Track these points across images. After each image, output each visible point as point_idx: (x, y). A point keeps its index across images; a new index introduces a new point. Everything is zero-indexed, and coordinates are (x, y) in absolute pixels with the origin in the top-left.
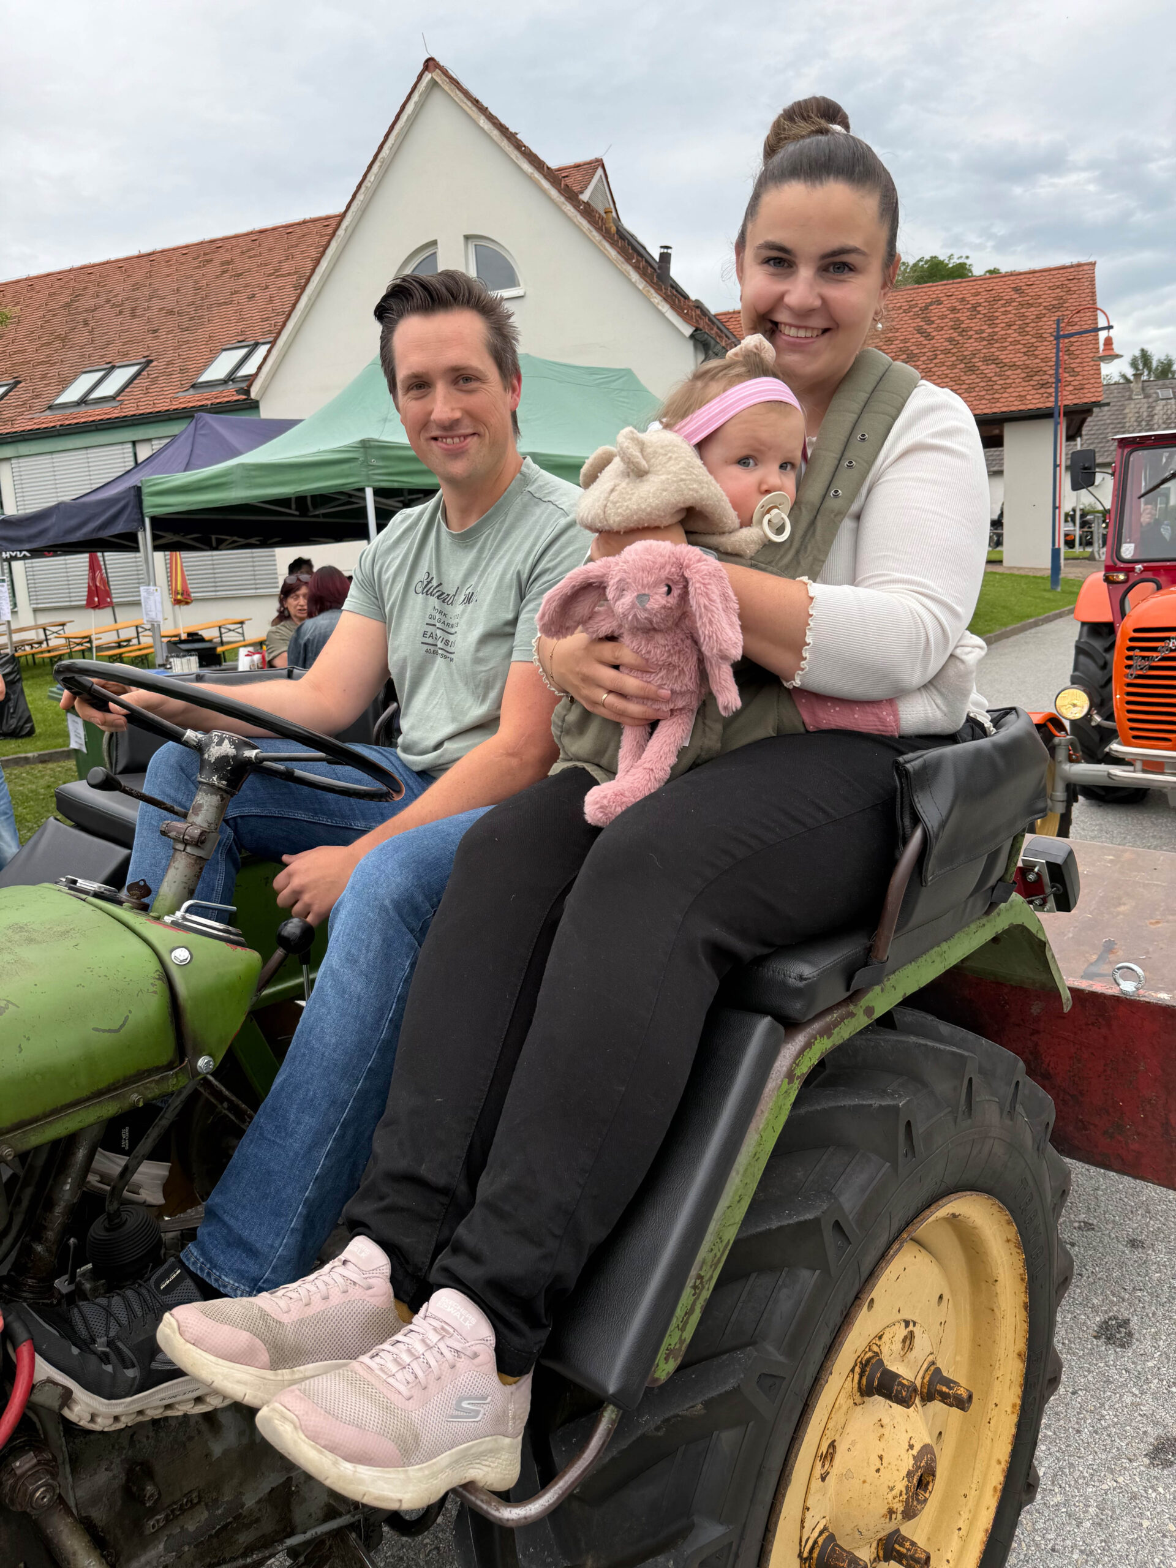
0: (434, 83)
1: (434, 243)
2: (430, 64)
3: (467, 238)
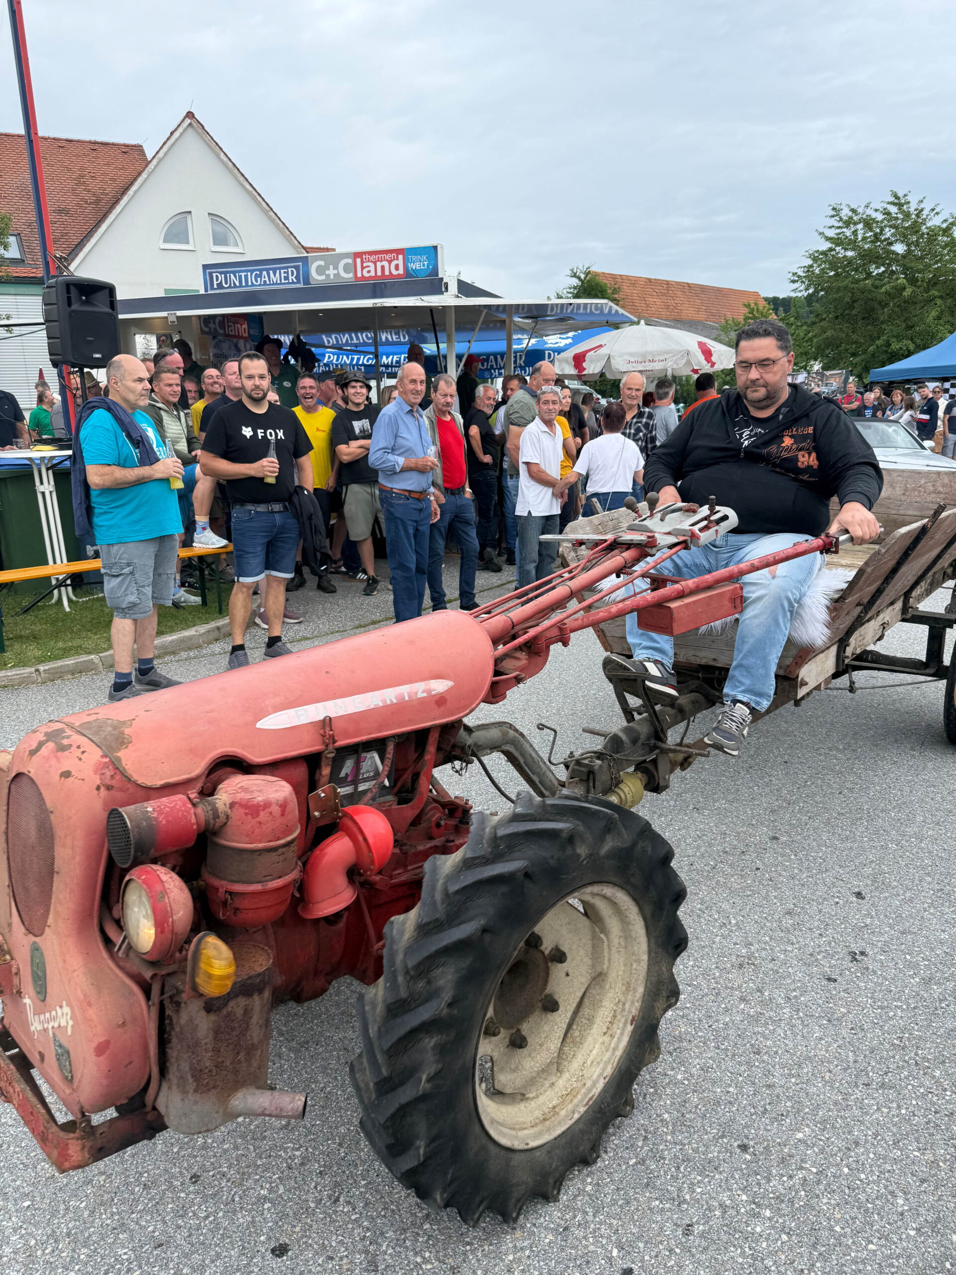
0: (190, 124)
1: (190, 212)
2: (190, 115)
3: (209, 214)
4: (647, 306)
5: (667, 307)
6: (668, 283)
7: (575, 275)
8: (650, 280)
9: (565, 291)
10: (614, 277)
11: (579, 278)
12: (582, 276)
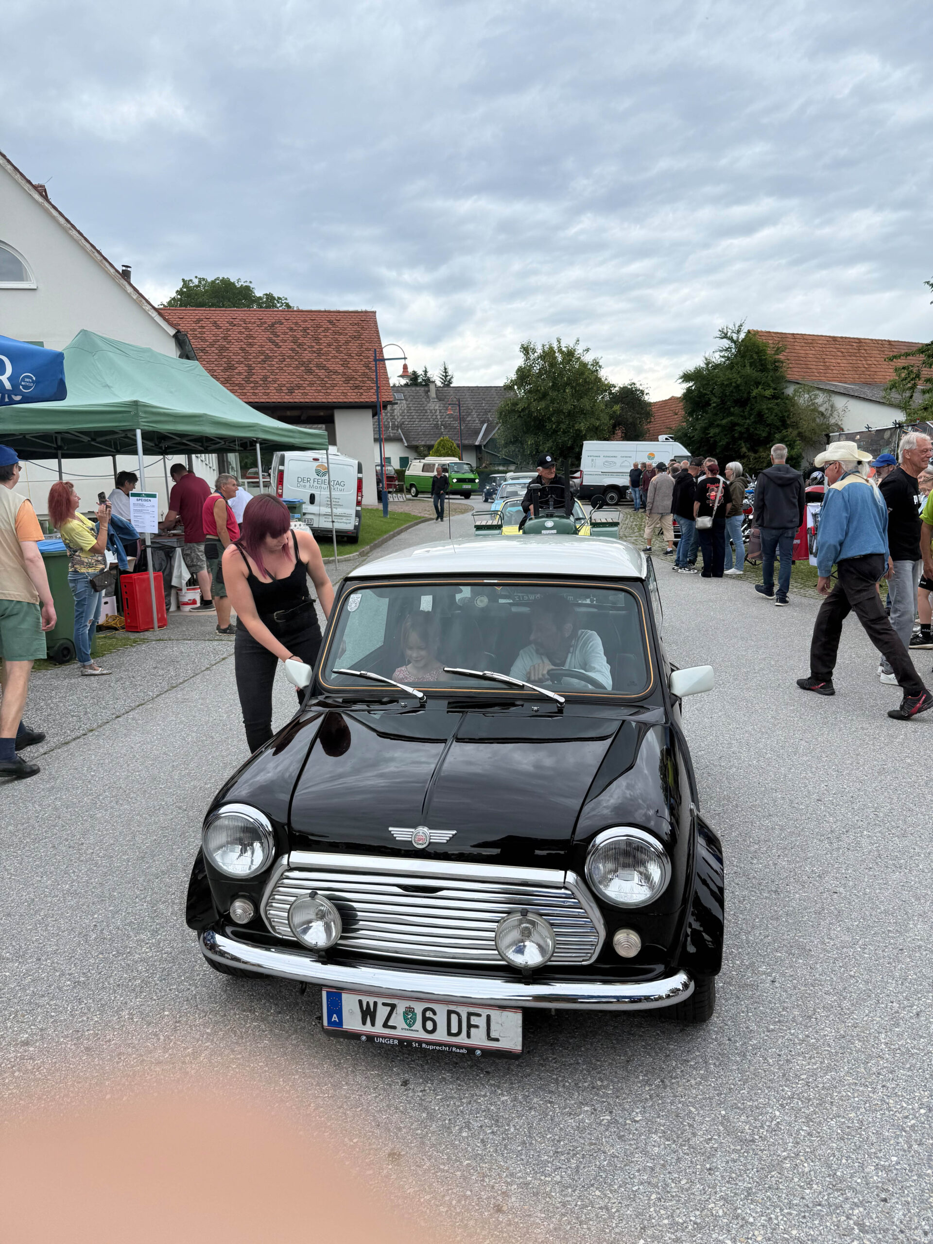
4: (827, 368)
5: (855, 369)
6: (859, 341)
7: (725, 336)
8: (834, 339)
9: (717, 355)
10: (783, 336)
11: (731, 339)
12: (735, 336)
